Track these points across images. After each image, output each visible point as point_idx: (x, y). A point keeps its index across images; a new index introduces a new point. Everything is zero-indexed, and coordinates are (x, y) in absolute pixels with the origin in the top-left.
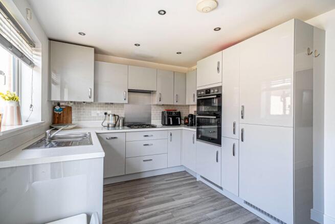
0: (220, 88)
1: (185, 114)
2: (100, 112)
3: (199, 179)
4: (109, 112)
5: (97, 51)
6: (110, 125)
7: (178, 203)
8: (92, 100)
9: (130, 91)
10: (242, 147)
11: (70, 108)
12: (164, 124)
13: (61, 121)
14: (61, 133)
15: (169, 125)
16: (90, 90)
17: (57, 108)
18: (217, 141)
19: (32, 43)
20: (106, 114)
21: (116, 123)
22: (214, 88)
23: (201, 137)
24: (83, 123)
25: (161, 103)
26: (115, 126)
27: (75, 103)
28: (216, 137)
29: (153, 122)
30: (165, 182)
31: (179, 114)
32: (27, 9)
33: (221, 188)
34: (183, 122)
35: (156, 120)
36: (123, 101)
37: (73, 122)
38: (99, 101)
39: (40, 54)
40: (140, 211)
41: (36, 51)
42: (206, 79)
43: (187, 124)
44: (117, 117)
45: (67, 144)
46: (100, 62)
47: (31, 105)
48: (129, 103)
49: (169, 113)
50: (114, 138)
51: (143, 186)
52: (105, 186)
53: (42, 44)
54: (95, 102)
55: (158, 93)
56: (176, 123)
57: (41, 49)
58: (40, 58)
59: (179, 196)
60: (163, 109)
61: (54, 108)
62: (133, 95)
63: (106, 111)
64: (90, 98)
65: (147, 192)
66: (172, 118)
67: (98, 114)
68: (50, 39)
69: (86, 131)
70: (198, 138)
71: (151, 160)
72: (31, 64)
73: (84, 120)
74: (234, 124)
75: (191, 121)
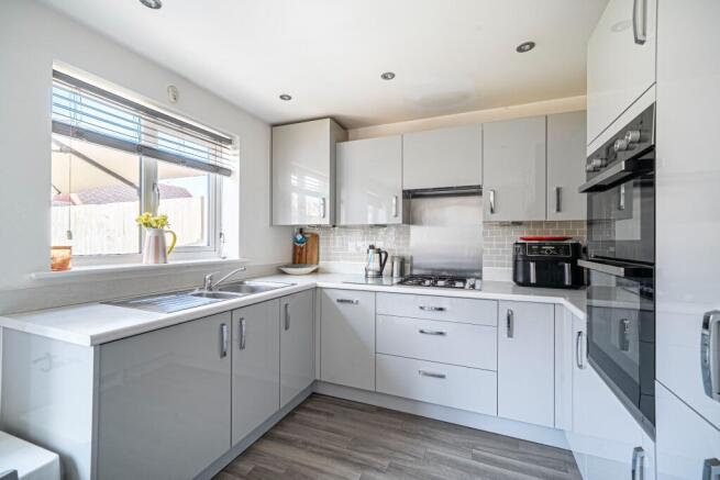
4: (378, 244)
6: (370, 273)
8: (327, 221)
11: (316, 237)
13: (304, 260)
17: (299, 237)
21: (382, 266)
24: (334, 265)
25: (496, 218)
26: (380, 274)
36: (391, 220)
44: (383, 255)
47: (221, 235)
60: (517, 235)
61: (295, 237)
64: (324, 216)
67: (358, 248)
68: (273, 126)
71: (442, 377)
73: (335, 259)
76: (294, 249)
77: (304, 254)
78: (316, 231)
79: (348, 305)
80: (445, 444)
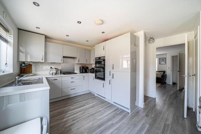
0: (104, 57)
1: (90, 68)
2: (48, 67)
3: (96, 95)
4: (53, 67)
5: (46, 37)
6: (54, 73)
7: (87, 106)
8: (43, 61)
9: (64, 57)
10: (113, 81)
11: (31, 65)
12: (81, 72)
13: (26, 72)
14: (25, 78)
15: (83, 72)
16: (42, 56)
17: (23, 65)
18: (103, 79)
19: (7, 30)
20: (51, 68)
21: (57, 72)
22: (102, 57)
23: (97, 77)
25: (79, 63)
26: (56, 74)
27: (33, 62)
28: (103, 77)
29: (75, 72)
30: (81, 98)
31: (87, 68)
32: (4, 12)
33: (105, 98)
34: (89, 71)
35: (77, 71)
36: (61, 62)
37: (33, 72)
38: (47, 62)
39: (12, 36)
40: (69, 112)
41: (10, 34)
42: (99, 52)
43: (91, 72)
44: (57, 69)
45: (29, 84)
46: (48, 43)
47: (6, 64)
48: (63, 63)
49: (83, 67)
50: (56, 79)
51: (71, 101)
52: (50, 103)
53: (13, 31)
54: (45, 62)
55: (78, 59)
56: (86, 72)
57: (13, 34)
59: (88, 103)
60: (80, 66)
61: (21, 65)
62: (65, 59)
63: (51, 67)
64: (42, 60)
65: (73, 103)
66: (84, 69)
67: (47, 68)
68: (19, 29)
69: (40, 77)
70: (96, 78)
71: (75, 89)
72: (6, 41)
74: (110, 72)
75: (93, 71)
76: (21, 69)
77: (26, 70)
78: (31, 63)
79: (56, 80)
80: (77, 98)
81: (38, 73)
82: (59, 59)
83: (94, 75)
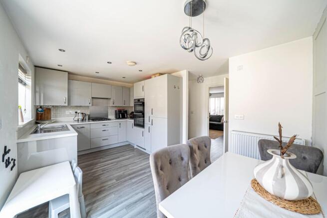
0: (144, 99)
1: (130, 111)
2: (72, 112)
3: (136, 147)
4: (78, 111)
5: (69, 73)
6: (79, 120)
8: (66, 105)
9: (92, 98)
10: (152, 127)
11: (50, 109)
12: (117, 118)
13: (43, 118)
14: (46, 125)
15: (119, 118)
16: (65, 98)
17: (40, 110)
18: (143, 126)
19: (25, 71)
20: (76, 112)
21: (83, 118)
22: (141, 99)
23: (136, 125)
26: (83, 120)
27: (53, 106)
28: (142, 124)
29: (109, 117)
30: (116, 151)
31: (126, 112)
32: (27, 57)
33: (145, 149)
34: (129, 116)
35: (112, 116)
36: (88, 105)
37: (52, 119)
38: (71, 105)
39: (30, 77)
41: (28, 76)
42: (138, 94)
43: (131, 118)
44: (84, 114)
45: (49, 131)
46: (71, 81)
47: (25, 110)
48: (92, 105)
49: (120, 111)
50: (83, 127)
51: (102, 154)
53: (31, 71)
54: (69, 105)
55: (112, 100)
56: (124, 117)
57: (31, 74)
58: (31, 80)
60: (116, 109)
61: (37, 109)
62: (95, 100)
63: (76, 111)
64: (65, 103)
65: (104, 156)
66: (122, 114)
67: (70, 113)
68: (36, 66)
69: (64, 124)
70: (134, 125)
71: (107, 139)
72: (25, 84)
74: (149, 117)
75: (133, 116)
76: (37, 114)
77: (43, 116)
81: (59, 119)
82: (87, 102)
83: (132, 121)
